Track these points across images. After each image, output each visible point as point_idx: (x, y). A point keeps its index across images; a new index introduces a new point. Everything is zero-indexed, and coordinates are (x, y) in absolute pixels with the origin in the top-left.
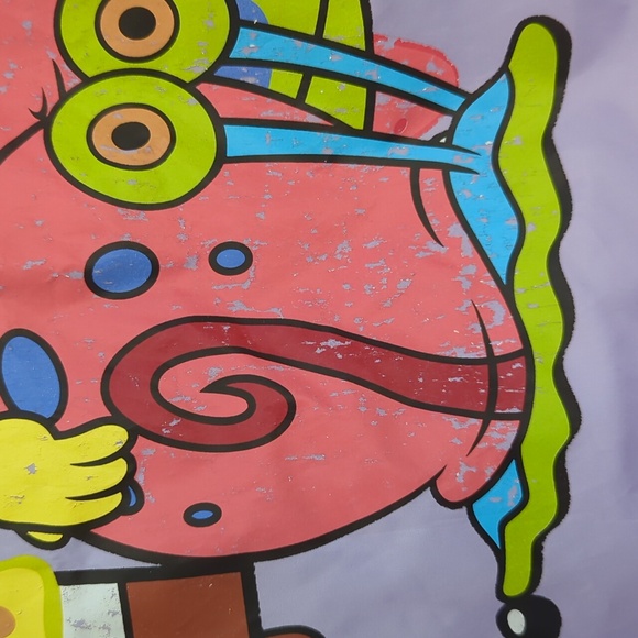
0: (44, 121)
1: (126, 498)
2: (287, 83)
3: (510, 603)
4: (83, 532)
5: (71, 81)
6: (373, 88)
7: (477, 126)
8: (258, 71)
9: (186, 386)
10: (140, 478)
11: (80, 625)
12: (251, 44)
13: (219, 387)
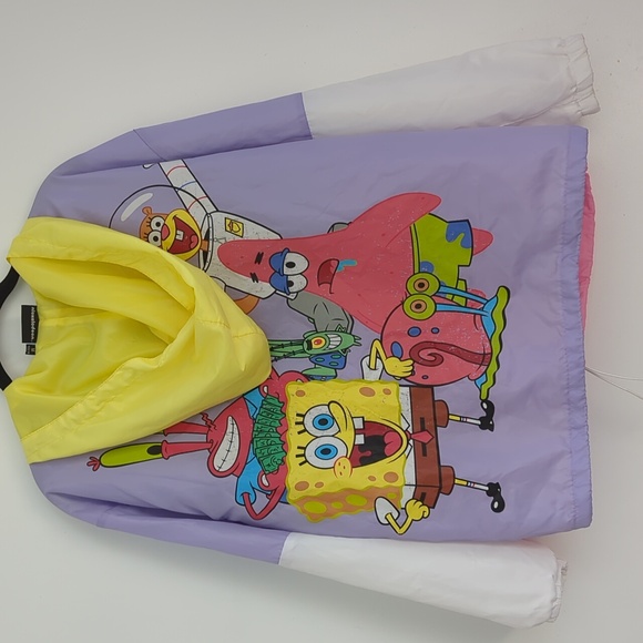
0: (403, 303)
1: (412, 373)
2: (450, 297)
3: (483, 401)
4: (404, 378)
5: (408, 295)
6: (467, 298)
7: (489, 308)
8: (444, 294)
9: (424, 354)
10: (415, 370)
11: (402, 393)
12: (442, 289)
13: (430, 355)
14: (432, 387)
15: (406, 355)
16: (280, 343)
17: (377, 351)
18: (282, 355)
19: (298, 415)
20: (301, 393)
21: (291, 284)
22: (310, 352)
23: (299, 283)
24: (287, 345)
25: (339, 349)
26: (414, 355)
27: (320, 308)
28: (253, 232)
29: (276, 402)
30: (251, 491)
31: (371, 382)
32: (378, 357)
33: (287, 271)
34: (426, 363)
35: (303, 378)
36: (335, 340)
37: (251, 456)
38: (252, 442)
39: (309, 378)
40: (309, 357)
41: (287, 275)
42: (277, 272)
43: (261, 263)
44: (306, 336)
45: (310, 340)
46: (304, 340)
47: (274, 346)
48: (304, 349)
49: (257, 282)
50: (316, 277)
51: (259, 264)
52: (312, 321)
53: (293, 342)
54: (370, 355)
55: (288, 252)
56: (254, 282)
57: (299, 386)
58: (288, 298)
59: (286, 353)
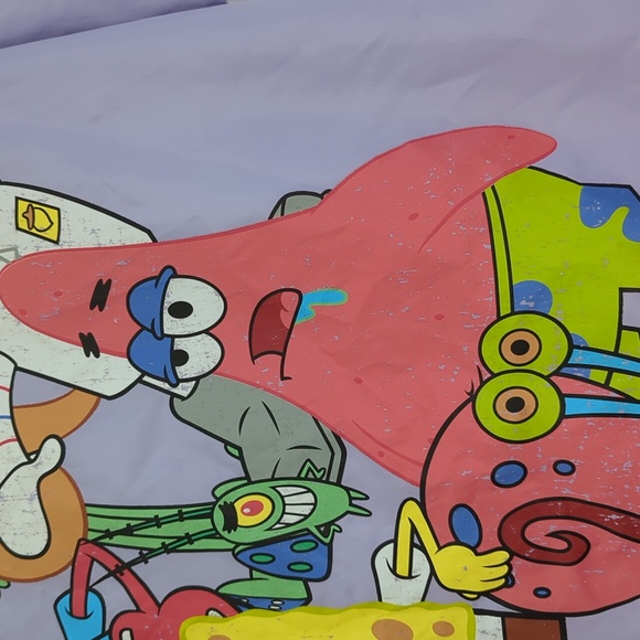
0: (473, 397)
1: (507, 581)
2: (600, 376)
4: (487, 594)
5: (486, 376)
8: (583, 370)
9: (538, 533)
10: (514, 573)
11: (484, 632)
12: (579, 357)
13: (554, 535)
14: (560, 618)
15: (491, 538)
16: (150, 514)
17: (414, 530)
18: (156, 544)
21: (181, 358)
22: (235, 536)
23: (202, 355)
24: (169, 520)
25: (310, 524)
26: (512, 538)
27: (257, 419)
28: (84, 229)
31: (399, 608)
32: (416, 544)
33: (171, 325)
34: (543, 556)
35: (222, 604)
36: (298, 503)
39: (238, 604)
40: (233, 550)
41: (173, 337)
42: (148, 330)
43: (106, 308)
44: (218, 493)
45: (232, 504)
46: (214, 504)
47: (133, 523)
48: (215, 528)
49: (97, 356)
50: (247, 338)
51: (101, 310)
52: (236, 453)
53: (184, 510)
54: (395, 541)
55: (172, 277)
56: (88, 355)
57: (215, 625)
58: (173, 395)
59: (167, 542)
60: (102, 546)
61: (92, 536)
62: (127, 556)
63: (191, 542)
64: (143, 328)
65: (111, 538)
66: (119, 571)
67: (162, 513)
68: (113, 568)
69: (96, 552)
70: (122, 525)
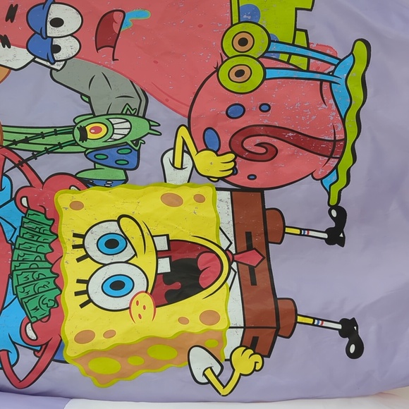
0: (217, 70)
1: (233, 172)
2: (284, 57)
3: (332, 207)
4: (223, 179)
5: (225, 58)
6: (309, 58)
7: (341, 72)
8: (276, 54)
9: (250, 144)
10: (237, 167)
11: (221, 200)
12: (274, 47)
13: (259, 145)
14: (261, 191)
15: (225, 147)
16: (38, 131)
17: (184, 143)
18: (41, 148)
19: (75, 235)
20: (77, 206)
21: (57, 49)
22: (85, 144)
23: (69, 47)
24: (49, 135)
25: (128, 140)
27: (99, 82)
29: (41, 218)
30: (11, 348)
31: (176, 187)
32: (186, 150)
33: (52, 31)
34: (253, 157)
35: (78, 183)
36: (121, 127)
37: (10, 296)
38: (11, 276)
39: (88, 183)
40: (85, 152)
41: (52, 38)
42: (38, 33)
43: (15, 21)
44: (77, 121)
45: (85, 127)
46: (74, 126)
47: (29, 136)
48: (75, 140)
49: (9, 47)
50: (94, 38)
51: (12, 22)
52: (87, 100)
53: (58, 129)
54: (174, 149)
55: (52, 3)
56: (4, 47)
57: (74, 195)
58: (52, 69)
59: (48, 147)
60: (11, 150)
61: (5, 143)
62: (25, 155)
63: (61, 148)
64: (36, 33)
65: (16, 145)
66: (21, 164)
67: (45, 131)
68: (17, 163)
69: (7, 153)
70: (23, 137)
